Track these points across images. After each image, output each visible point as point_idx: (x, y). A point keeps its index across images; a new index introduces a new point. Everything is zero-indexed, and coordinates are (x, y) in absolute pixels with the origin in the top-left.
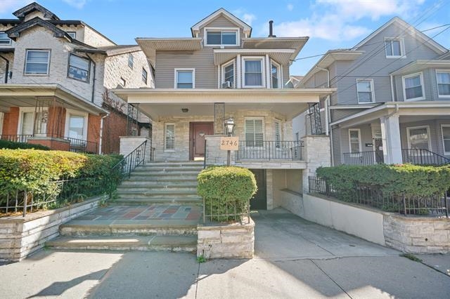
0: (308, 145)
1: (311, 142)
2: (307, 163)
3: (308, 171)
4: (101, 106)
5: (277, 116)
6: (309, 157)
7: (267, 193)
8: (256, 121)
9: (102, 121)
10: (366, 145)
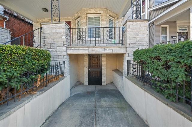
0: (128, 30)
1: (131, 26)
2: (126, 47)
3: (127, 55)
4: (3, 13)
5: (111, 14)
6: (128, 41)
7: (102, 73)
8: (95, 18)
9: (5, 23)
10: (172, 37)
